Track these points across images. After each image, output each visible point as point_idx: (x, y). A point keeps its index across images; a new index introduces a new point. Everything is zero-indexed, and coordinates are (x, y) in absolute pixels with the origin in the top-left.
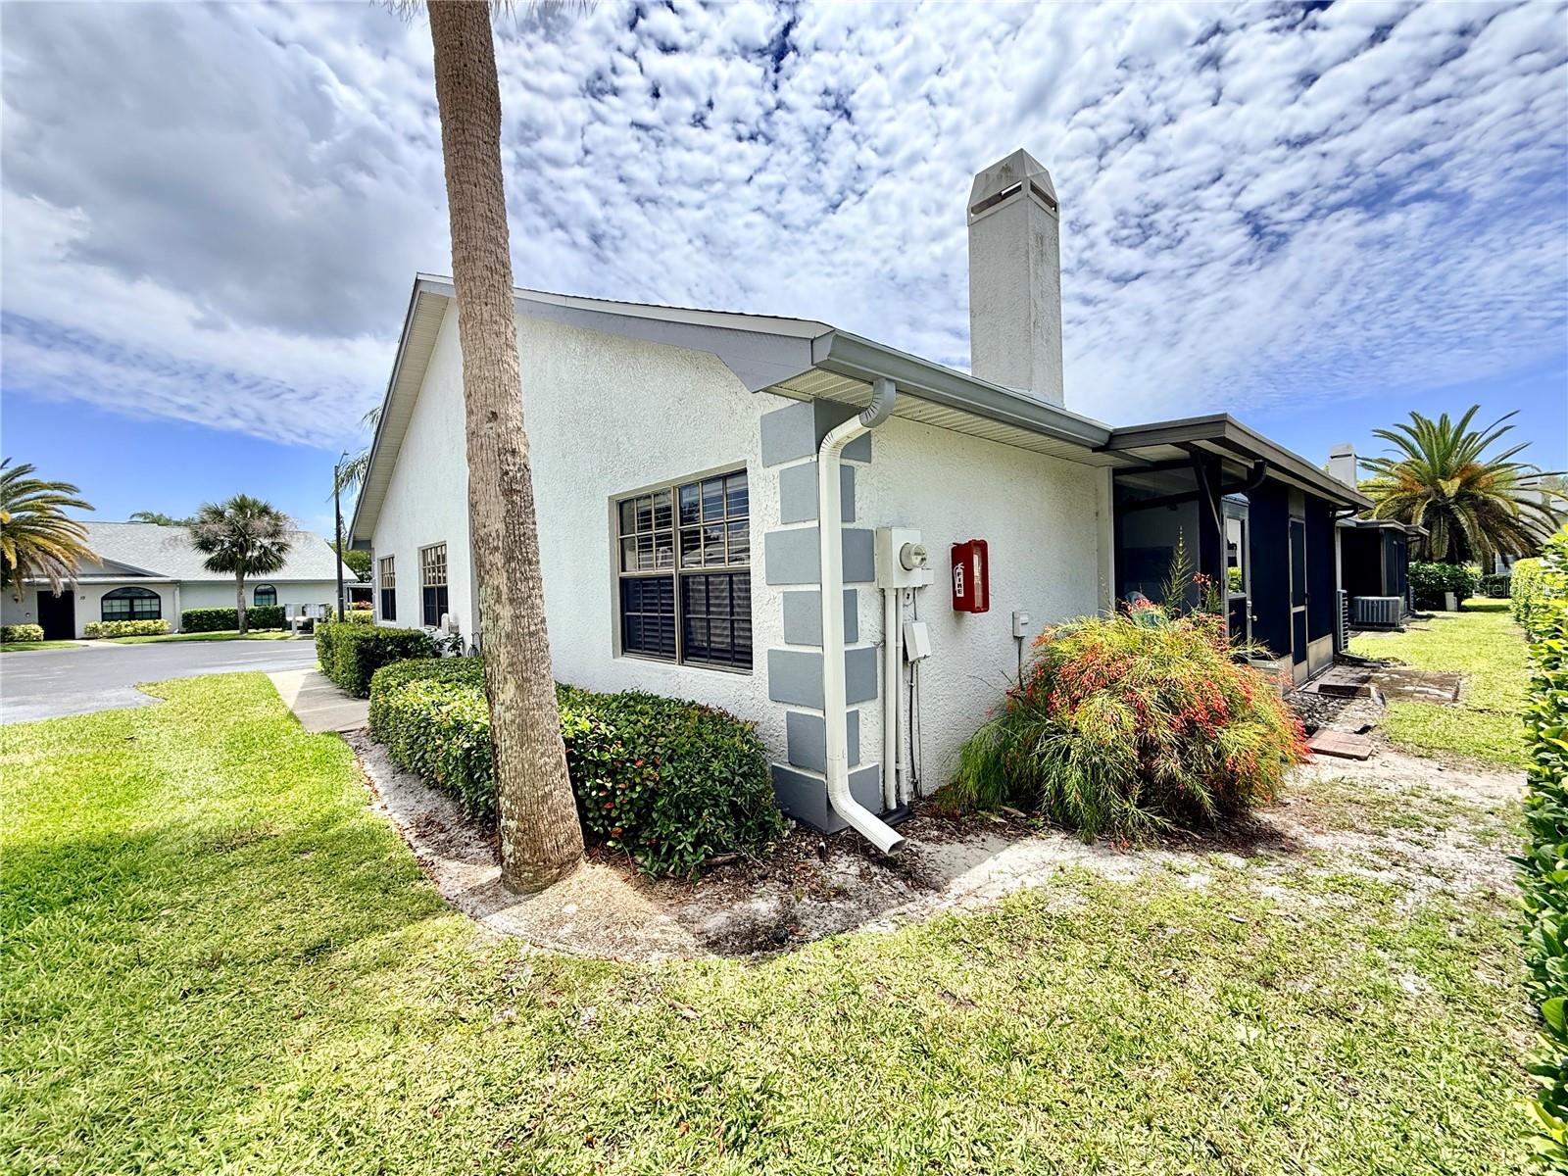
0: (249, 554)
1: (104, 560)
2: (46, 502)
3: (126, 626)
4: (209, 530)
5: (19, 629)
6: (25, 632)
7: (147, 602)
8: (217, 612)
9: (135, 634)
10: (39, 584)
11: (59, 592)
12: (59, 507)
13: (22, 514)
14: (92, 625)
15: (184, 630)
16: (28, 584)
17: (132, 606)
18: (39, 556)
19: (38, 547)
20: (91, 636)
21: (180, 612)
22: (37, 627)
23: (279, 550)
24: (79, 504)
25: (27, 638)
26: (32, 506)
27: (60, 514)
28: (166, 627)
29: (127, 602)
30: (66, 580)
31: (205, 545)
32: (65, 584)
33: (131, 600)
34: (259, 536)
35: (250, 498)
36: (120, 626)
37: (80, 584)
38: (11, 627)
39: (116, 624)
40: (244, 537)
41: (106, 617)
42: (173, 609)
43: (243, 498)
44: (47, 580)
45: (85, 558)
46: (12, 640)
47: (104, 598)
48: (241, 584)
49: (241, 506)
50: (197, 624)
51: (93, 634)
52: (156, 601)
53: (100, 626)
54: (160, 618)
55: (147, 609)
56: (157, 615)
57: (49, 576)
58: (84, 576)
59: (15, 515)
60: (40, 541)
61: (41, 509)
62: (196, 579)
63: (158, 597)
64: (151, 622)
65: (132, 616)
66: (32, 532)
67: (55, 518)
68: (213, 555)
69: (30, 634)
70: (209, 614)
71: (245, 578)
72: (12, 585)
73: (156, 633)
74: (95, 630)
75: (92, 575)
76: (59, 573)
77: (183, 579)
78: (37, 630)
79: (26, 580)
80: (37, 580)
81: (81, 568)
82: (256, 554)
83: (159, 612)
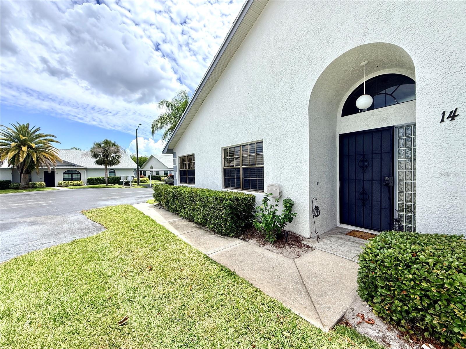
0: (109, 159)
1: (63, 161)
2: (46, 141)
3: (71, 183)
4: (97, 151)
5: (38, 183)
6: (40, 184)
7: (76, 175)
8: (98, 178)
9: (73, 185)
10: (44, 169)
11: (50, 171)
12: (50, 142)
13: (39, 145)
14: (60, 182)
15: (88, 184)
16: (41, 169)
17: (72, 176)
18: (44, 159)
19: (44, 156)
20: (60, 186)
21: (86, 178)
22: (44, 183)
23: (118, 158)
24: (56, 142)
25: (41, 186)
26: (42, 142)
27: (50, 145)
28: (83, 183)
29: (70, 175)
30: (52, 167)
31: (95, 156)
32: (52, 169)
33: (72, 174)
34: (112, 153)
35: (109, 140)
36: (68, 182)
37: (57, 169)
38: (35, 183)
39: (67, 182)
40: (108, 153)
41: (64, 179)
42: (85, 177)
43: (107, 140)
44: (46, 167)
45: (58, 160)
46: (36, 187)
47: (64, 173)
48: (106, 169)
49: (106, 142)
50: (91, 182)
51: (60, 185)
52: (79, 175)
53: (63, 183)
54: (80, 180)
55: (77, 177)
56: (79, 179)
57: (47, 166)
58: (57, 166)
59: (36, 145)
60: (44, 154)
61: (44, 143)
62: (91, 167)
63: (80, 173)
64: (78, 181)
65: (72, 179)
66: (42, 151)
67: (49, 146)
68: (97, 159)
69: (41, 185)
70: (95, 179)
71: (108, 167)
72: (36, 169)
73: (79, 185)
74: (61, 184)
75: (60, 166)
76: (50, 165)
77: (87, 167)
78: (43, 183)
79: (40, 167)
80: (44, 167)
81: (57, 164)
82: (111, 159)
83: (80, 178)
